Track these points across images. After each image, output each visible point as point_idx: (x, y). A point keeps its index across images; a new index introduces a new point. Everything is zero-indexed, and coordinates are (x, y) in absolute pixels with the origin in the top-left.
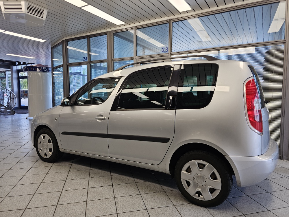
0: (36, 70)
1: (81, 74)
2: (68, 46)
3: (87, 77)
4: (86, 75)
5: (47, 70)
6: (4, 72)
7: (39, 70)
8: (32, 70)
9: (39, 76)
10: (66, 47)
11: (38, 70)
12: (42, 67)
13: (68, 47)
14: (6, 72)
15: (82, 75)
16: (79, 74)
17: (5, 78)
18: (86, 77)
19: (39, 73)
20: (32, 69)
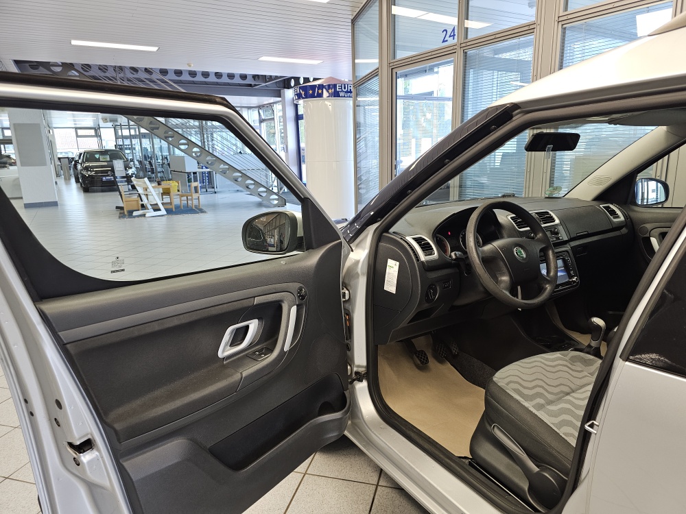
0: (320, 95)
1: (435, 95)
2: (394, 5)
3: (450, 103)
4: (448, 99)
5: (347, 92)
6: (271, 105)
7: (327, 95)
8: (313, 96)
9: (328, 108)
10: (389, 10)
11: (325, 94)
12: (335, 86)
13: (395, 10)
14: (275, 105)
15: (438, 99)
16: (428, 96)
17: (273, 119)
18: (449, 106)
19: (328, 103)
20: (311, 92)
